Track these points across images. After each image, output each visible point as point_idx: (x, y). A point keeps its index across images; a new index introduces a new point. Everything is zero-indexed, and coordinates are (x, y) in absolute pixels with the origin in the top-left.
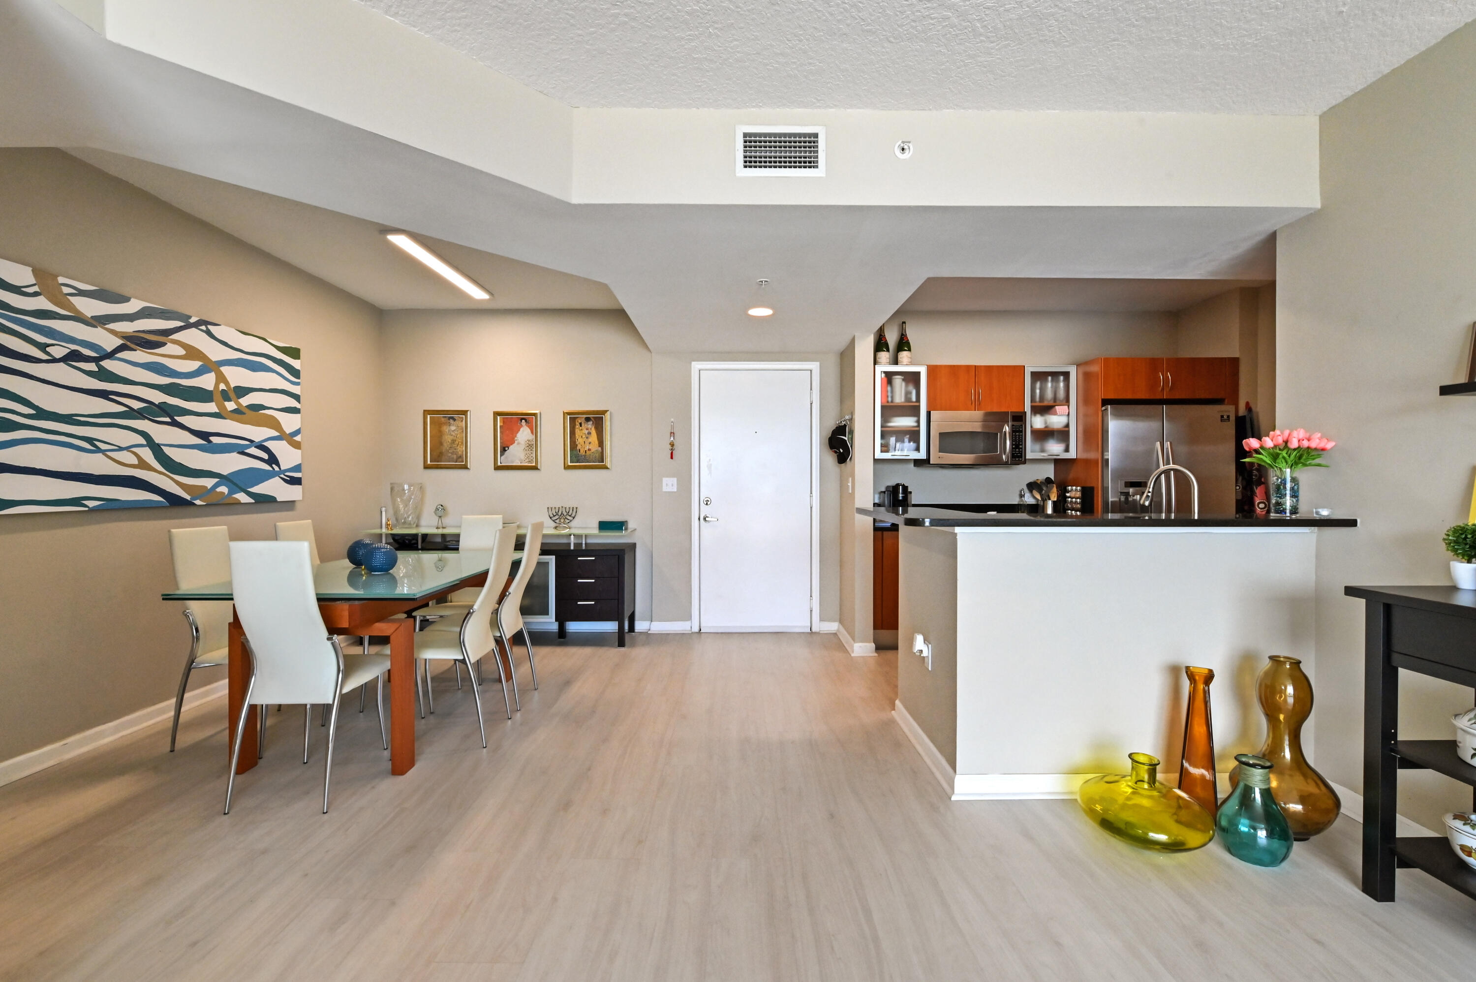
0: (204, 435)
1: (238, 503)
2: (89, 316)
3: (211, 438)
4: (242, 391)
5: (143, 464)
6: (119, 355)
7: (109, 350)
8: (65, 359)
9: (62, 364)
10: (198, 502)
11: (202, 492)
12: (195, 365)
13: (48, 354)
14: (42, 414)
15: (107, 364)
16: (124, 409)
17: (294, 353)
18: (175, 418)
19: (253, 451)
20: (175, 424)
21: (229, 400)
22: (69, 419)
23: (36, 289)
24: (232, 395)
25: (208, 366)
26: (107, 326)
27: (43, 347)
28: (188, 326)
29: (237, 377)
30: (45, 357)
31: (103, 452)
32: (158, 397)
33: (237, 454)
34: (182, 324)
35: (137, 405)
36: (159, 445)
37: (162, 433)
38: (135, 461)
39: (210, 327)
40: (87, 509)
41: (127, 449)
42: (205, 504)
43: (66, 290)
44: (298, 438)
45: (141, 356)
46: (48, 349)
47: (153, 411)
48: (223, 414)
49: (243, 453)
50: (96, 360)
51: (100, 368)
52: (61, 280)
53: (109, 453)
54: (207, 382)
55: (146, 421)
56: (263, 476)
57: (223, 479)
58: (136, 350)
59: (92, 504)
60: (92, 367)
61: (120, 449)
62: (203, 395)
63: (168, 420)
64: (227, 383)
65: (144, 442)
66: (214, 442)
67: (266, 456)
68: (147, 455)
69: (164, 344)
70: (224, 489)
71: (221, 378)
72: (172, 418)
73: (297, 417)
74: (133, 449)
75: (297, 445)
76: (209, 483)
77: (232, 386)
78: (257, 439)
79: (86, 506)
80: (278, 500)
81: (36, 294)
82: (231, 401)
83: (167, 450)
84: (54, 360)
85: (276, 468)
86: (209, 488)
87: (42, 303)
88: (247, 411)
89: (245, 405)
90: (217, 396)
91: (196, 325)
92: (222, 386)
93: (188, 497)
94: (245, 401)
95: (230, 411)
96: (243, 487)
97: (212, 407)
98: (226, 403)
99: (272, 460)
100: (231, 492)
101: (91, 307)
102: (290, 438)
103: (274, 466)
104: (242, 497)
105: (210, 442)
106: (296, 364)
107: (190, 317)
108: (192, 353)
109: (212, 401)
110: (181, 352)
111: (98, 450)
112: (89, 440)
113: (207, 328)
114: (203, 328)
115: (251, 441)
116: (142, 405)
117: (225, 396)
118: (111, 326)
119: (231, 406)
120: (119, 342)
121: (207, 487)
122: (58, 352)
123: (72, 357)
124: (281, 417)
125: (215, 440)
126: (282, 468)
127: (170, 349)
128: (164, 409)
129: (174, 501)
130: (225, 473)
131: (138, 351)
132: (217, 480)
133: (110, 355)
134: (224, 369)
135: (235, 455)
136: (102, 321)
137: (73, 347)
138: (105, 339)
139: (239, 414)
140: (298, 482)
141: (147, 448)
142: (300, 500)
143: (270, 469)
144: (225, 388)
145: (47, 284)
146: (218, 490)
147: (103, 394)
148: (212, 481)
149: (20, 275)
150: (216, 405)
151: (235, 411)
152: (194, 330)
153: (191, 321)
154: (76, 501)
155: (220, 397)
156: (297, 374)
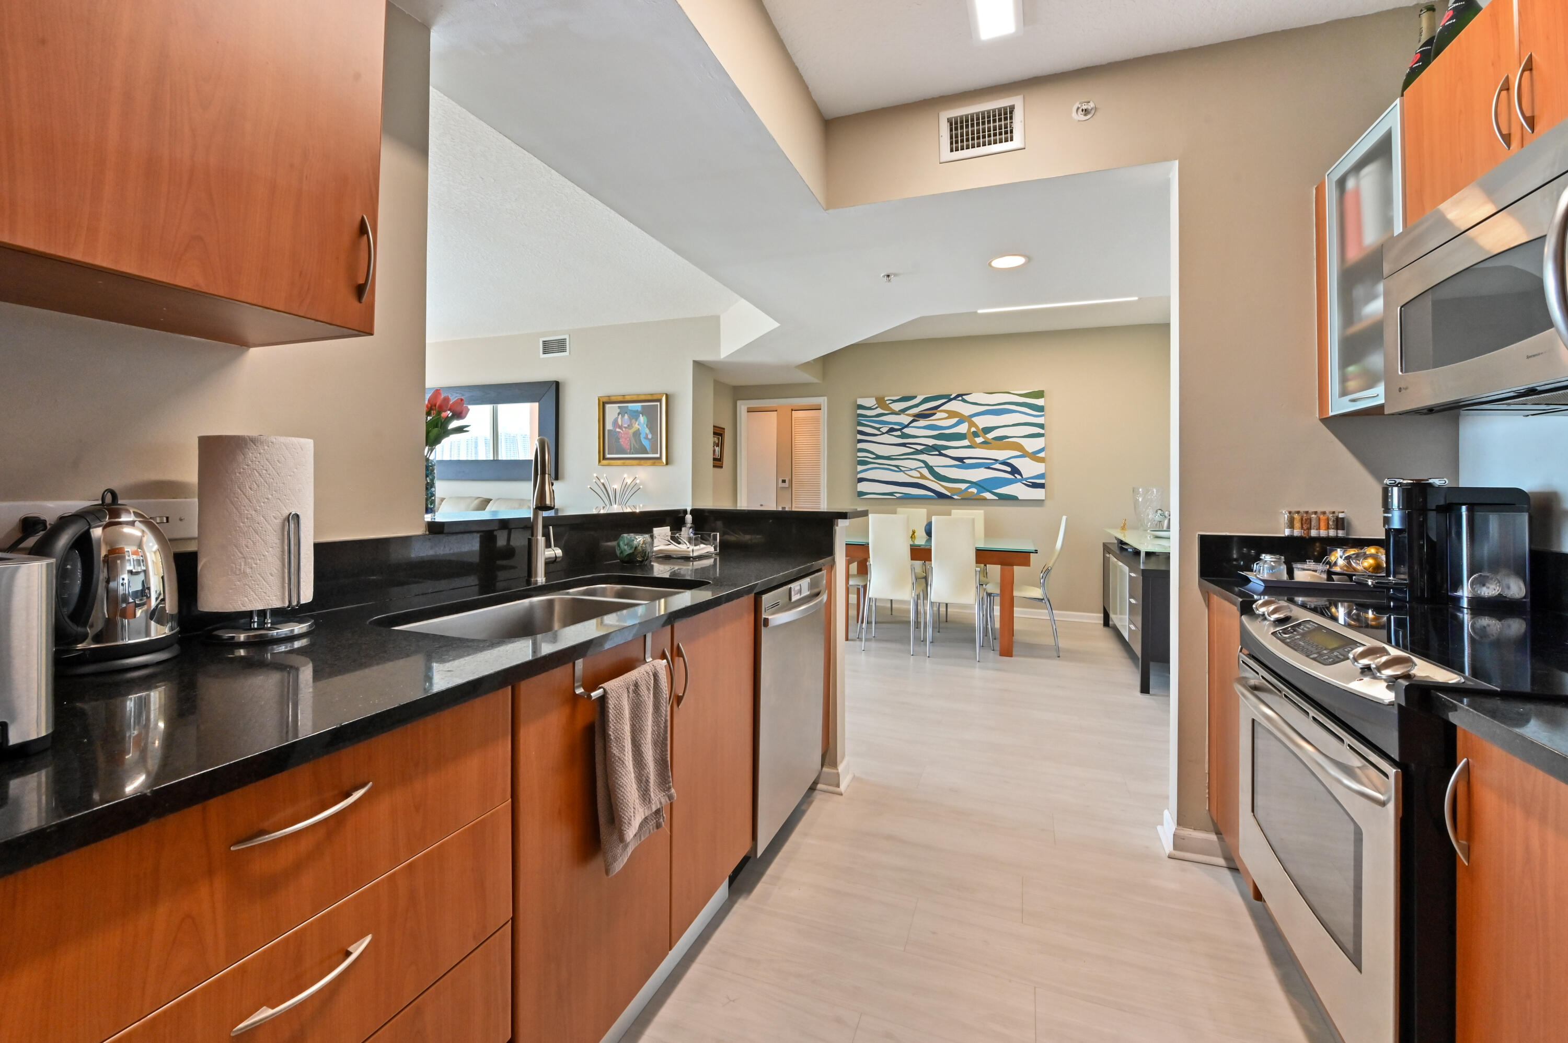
0: (960, 459)
1: (985, 499)
2: (897, 410)
3: (964, 461)
4: (987, 430)
5: (923, 477)
6: (911, 425)
7: (907, 423)
8: (887, 432)
9: (886, 434)
10: (955, 497)
11: (959, 491)
12: (955, 420)
13: (881, 431)
14: (878, 457)
15: (906, 431)
16: (913, 450)
17: (1039, 394)
18: (942, 451)
19: (998, 466)
20: (941, 455)
21: (978, 436)
22: (888, 458)
23: (877, 406)
24: (981, 433)
25: (962, 419)
26: (906, 413)
27: (878, 429)
28: (950, 400)
29: (982, 422)
30: (880, 433)
31: (903, 471)
32: (931, 442)
33: (985, 469)
34: (946, 400)
35: (919, 447)
36: (931, 466)
37: (933, 460)
38: (919, 475)
39: (964, 397)
40: (896, 498)
41: (915, 469)
42: (961, 498)
43: (888, 402)
44: (1042, 455)
45: (922, 423)
46: (881, 429)
47: (929, 449)
48: (974, 445)
49: (989, 468)
50: (900, 430)
51: (902, 433)
52: (886, 399)
53: (906, 472)
54: (963, 428)
55: (925, 455)
56: (1007, 482)
57: (973, 484)
58: (919, 421)
59: (898, 495)
60: (899, 433)
61: (911, 470)
62: (960, 437)
63: (937, 453)
64: (976, 426)
65: (924, 466)
66: (968, 463)
67: (1009, 469)
68: (925, 472)
69: (935, 414)
70: (974, 490)
71: (972, 424)
72: (939, 451)
73: (1042, 439)
74: (918, 469)
75: (1042, 460)
76: (963, 486)
77: (981, 427)
78: (1001, 458)
79: (895, 496)
80: (1020, 498)
81: (877, 408)
82: (980, 437)
83: (936, 469)
84: (883, 434)
85: (1019, 477)
87: (879, 411)
88: (993, 441)
89: (990, 438)
90: (970, 436)
91: (955, 398)
92: (973, 429)
93: (949, 494)
94: (990, 436)
95: (979, 443)
96: (989, 489)
97: (966, 442)
98: (976, 439)
99: (1015, 471)
100: (979, 492)
101: (897, 407)
102: (1034, 456)
103: (1016, 475)
104: (988, 495)
105: (964, 463)
106: (1040, 402)
107: (952, 395)
108: (952, 414)
109: (966, 439)
110: (946, 415)
111: (901, 471)
112: (897, 466)
113: (962, 398)
114: (960, 398)
115: (996, 460)
116: (923, 447)
117: (976, 434)
118: (908, 412)
119: (979, 440)
120: (911, 418)
121: (962, 488)
122: (884, 430)
123: (892, 430)
124: (1023, 442)
125: (967, 461)
126: (1024, 477)
127: (939, 415)
128: (934, 448)
129: (940, 496)
130: (974, 480)
131: (921, 421)
132: (968, 485)
133: (907, 426)
134: (974, 419)
135: (982, 470)
136: (903, 411)
137: (891, 426)
138: (905, 419)
139: (986, 444)
140: (1042, 486)
141: (925, 468)
142: (1044, 498)
143: (1013, 477)
144: (975, 430)
145: (881, 402)
146: (970, 490)
147: (904, 445)
148: (966, 485)
149: (870, 402)
150: (969, 441)
151: (983, 443)
152: (953, 401)
153: (952, 397)
154: (891, 494)
155: (972, 436)
156: (1041, 409)
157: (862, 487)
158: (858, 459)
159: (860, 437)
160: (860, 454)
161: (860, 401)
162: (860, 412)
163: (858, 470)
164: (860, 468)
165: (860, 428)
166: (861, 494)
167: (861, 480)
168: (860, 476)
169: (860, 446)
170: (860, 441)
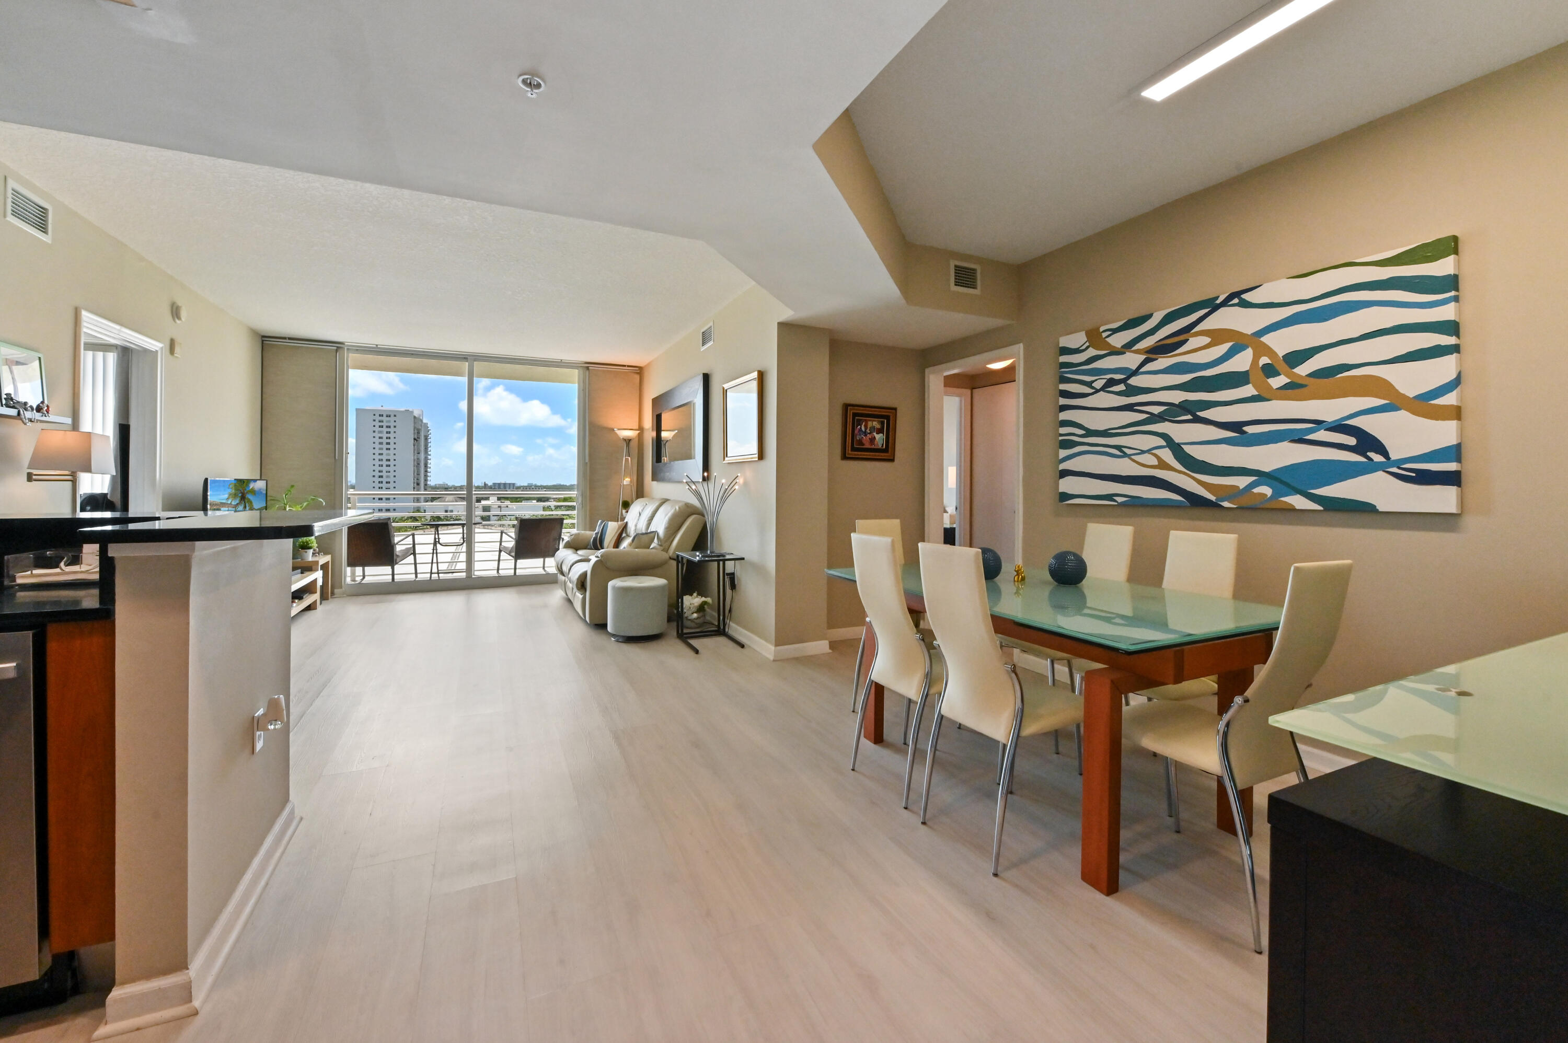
0: (1238, 426)
1: (1292, 510)
2: (1120, 347)
3: (1245, 428)
4: (1296, 358)
5: (1163, 465)
6: (1142, 370)
7: (1134, 368)
8: (1103, 389)
9: (1101, 392)
10: (1226, 504)
11: (1233, 494)
13: (1093, 388)
14: (1090, 433)
15: (1134, 381)
16: (1146, 416)
17: (1436, 249)
18: (1198, 413)
19: (1324, 435)
20: (1198, 420)
21: (1275, 373)
22: (1105, 433)
23: (1087, 344)
24: (1281, 366)
25: (1239, 342)
26: (1134, 348)
27: (1089, 385)
28: (1216, 308)
29: (1286, 341)
30: (1090, 391)
31: (1129, 456)
32: (1177, 397)
33: (1290, 443)
34: (1206, 310)
35: (1156, 410)
36: (1179, 445)
37: (1182, 432)
38: (1155, 462)
39: (1243, 296)
40: (1116, 504)
41: (1149, 451)
42: (1235, 506)
43: (1104, 335)
44: (1450, 399)
45: (1163, 362)
46: (1093, 385)
47: (1173, 412)
48: (1265, 395)
49: (1302, 441)
50: (1123, 381)
51: (1128, 386)
52: (1102, 329)
53: (1133, 457)
54: (1242, 362)
55: (1166, 423)
57: (1262, 477)
58: (1157, 359)
59: (1120, 499)
60: (1122, 387)
61: (1143, 452)
63: (1189, 417)
64: (1269, 352)
65: (1165, 444)
66: (1250, 432)
67: (1352, 441)
68: (1167, 455)
69: (1186, 341)
70: (1266, 490)
72: (1194, 415)
74: (1154, 452)
75: (1445, 413)
76: (1242, 482)
77: (1281, 353)
78: (1331, 418)
79: (1115, 501)
80: (1381, 508)
81: (1087, 348)
82: (1279, 374)
83: (1187, 449)
84: (1097, 391)
85: (1377, 458)
86: (1241, 488)
87: (1092, 352)
88: (1312, 380)
89: (1304, 374)
90: (1258, 375)
91: (1225, 303)
92: (1264, 360)
93: (1213, 498)
94: (1303, 370)
95: (1276, 389)
96: (1302, 488)
97: (1248, 390)
98: (1271, 380)
99: (1368, 444)
100: (1277, 494)
101: (1118, 341)
102: (1423, 406)
103: (1371, 454)
104: (1298, 502)
105: (1245, 432)
106: (1440, 267)
107: (1217, 298)
108: (1217, 336)
109: (1251, 383)
110: (1206, 340)
111: (1125, 455)
112: (1118, 448)
113: (1240, 298)
114: (1236, 301)
115: (1318, 422)
116: (1162, 408)
117: (1270, 371)
118: (1137, 347)
119: (1278, 381)
120: (1142, 357)
121: (1238, 487)
122: (1098, 384)
123: (1111, 383)
125: (1250, 429)
126: (1394, 456)
127: (1194, 342)
128: (1184, 407)
129: (1195, 501)
130: (1267, 468)
131: (1159, 359)
132: (1254, 478)
133: (1135, 373)
135: (1285, 445)
136: (1129, 346)
137: (1108, 376)
138: (1131, 360)
139: (1294, 389)
140: (1453, 479)
141: (1167, 448)
142: (1453, 509)
143: (1364, 460)
144: (1269, 361)
145: (1095, 338)
146: (1256, 490)
147: (1129, 408)
148: (1248, 480)
149: (1077, 340)
150: (1254, 386)
151: (1286, 387)
152: (1222, 310)
153: (1218, 302)
154: (1109, 497)
155: (1261, 373)
156: (1452, 283)
157: (1068, 485)
158: (1061, 438)
159: (1063, 401)
160: (1063, 430)
161: (1065, 342)
162: (1064, 359)
163: (1061, 457)
164: (1063, 453)
165: (1063, 387)
166: (1064, 497)
167: (1064, 474)
168: (1062, 466)
169: (1064, 416)
170: (1063, 408)
